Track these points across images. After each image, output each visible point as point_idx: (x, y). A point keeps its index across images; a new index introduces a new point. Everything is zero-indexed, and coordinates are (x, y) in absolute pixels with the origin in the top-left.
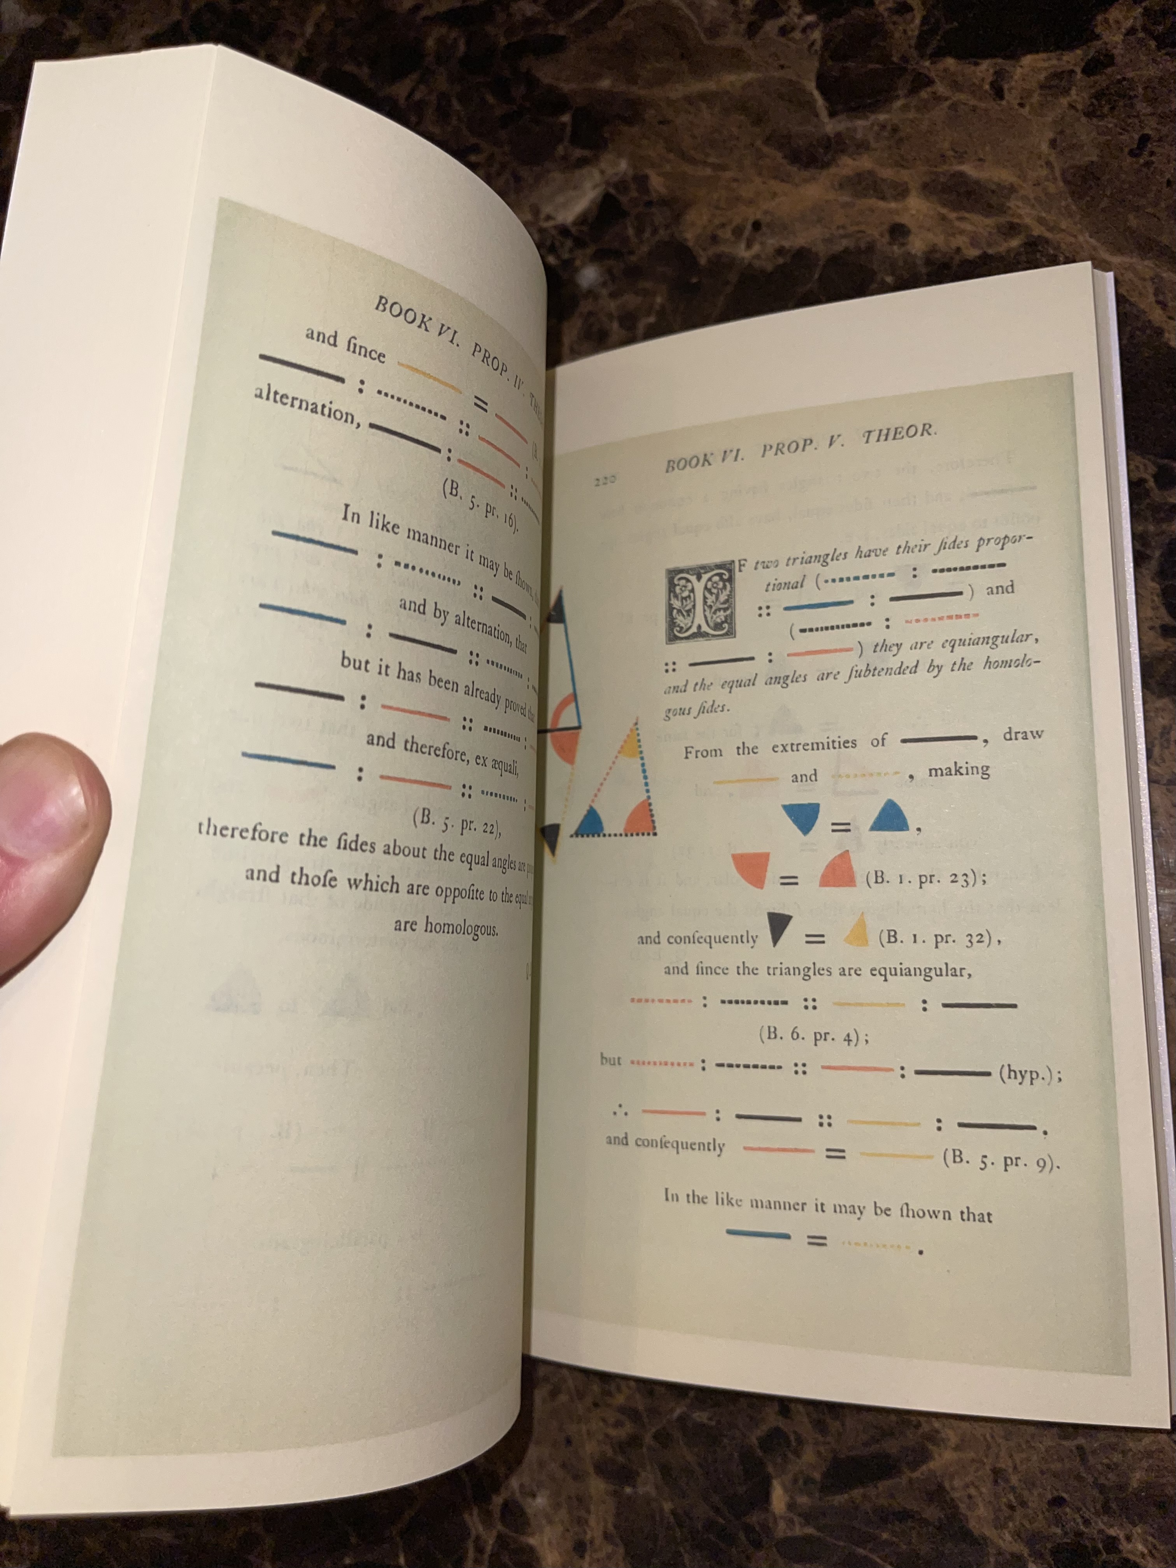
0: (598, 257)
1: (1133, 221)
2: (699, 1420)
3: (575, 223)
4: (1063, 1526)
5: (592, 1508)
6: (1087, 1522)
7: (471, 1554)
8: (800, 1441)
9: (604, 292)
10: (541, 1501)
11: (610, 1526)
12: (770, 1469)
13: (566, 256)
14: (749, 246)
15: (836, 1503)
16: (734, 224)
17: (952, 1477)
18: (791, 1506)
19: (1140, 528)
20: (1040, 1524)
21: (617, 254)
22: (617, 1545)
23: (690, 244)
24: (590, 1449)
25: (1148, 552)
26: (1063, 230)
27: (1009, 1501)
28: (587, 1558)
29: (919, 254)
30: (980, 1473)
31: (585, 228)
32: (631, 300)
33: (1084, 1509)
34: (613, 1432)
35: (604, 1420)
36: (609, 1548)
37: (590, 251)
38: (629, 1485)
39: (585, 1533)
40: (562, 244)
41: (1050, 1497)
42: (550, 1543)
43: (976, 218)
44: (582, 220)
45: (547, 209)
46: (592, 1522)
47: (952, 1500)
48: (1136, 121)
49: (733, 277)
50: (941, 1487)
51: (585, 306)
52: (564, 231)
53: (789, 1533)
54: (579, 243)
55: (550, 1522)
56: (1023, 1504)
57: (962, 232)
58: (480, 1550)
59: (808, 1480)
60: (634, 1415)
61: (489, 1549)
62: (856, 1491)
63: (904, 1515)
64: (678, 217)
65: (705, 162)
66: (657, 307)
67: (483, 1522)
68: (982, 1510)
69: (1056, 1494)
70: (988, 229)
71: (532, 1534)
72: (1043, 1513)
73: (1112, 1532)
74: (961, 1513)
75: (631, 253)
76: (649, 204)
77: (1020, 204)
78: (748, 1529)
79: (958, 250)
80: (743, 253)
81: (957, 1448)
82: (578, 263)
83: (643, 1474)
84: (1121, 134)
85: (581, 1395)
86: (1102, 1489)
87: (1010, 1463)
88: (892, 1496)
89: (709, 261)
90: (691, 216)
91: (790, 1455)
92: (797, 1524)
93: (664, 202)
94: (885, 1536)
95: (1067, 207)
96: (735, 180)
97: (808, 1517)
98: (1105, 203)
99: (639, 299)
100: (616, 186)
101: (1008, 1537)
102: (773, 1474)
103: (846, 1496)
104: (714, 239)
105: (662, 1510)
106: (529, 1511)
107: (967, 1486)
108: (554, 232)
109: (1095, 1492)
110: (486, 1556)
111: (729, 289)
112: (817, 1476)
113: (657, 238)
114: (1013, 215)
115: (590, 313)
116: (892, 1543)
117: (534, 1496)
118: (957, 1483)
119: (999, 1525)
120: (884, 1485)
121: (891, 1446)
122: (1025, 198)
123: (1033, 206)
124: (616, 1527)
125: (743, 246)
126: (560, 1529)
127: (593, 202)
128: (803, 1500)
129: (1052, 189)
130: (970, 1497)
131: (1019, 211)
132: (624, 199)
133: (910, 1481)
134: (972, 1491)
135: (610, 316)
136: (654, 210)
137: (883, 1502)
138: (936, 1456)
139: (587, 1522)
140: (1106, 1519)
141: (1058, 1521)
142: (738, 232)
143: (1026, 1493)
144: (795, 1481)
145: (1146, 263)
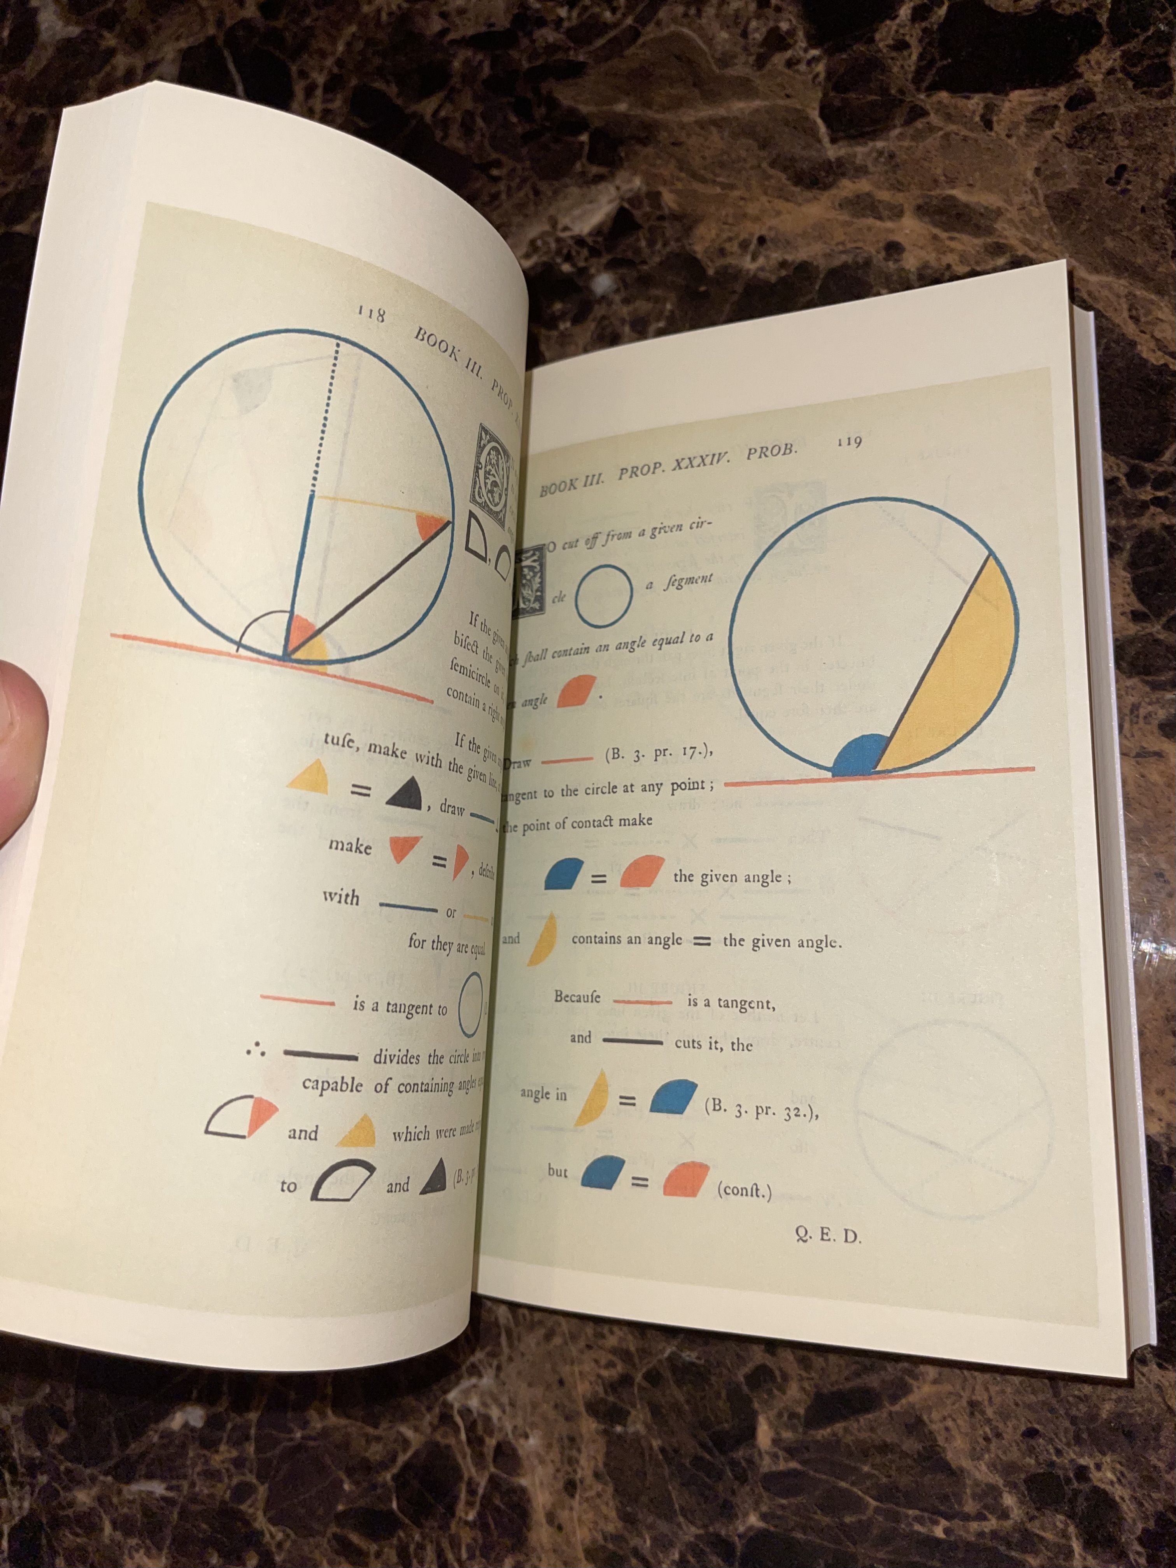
0: (612, 266)
1: (1110, 243)
2: (687, 1358)
3: (590, 234)
4: (1037, 1457)
5: (583, 1449)
6: (1059, 1452)
7: (463, 1496)
8: (785, 1377)
9: (617, 298)
10: (533, 1442)
11: (601, 1465)
12: (756, 1405)
13: (582, 264)
14: (754, 258)
15: (819, 1437)
16: (741, 238)
17: (929, 1409)
18: (776, 1442)
19: (1113, 522)
20: (1014, 1454)
21: (629, 263)
22: (606, 1484)
23: (699, 256)
24: (583, 1389)
25: (1121, 544)
26: (1045, 251)
27: (985, 1433)
28: (577, 1497)
29: (913, 270)
30: (957, 1405)
31: (600, 239)
32: (643, 306)
33: (1056, 1440)
34: (605, 1373)
35: (596, 1361)
36: (599, 1487)
37: (604, 260)
38: (619, 1424)
39: (575, 1471)
40: (578, 253)
41: (1023, 1428)
42: (542, 1484)
43: (965, 237)
44: (598, 231)
45: (564, 221)
46: (583, 1462)
47: (931, 1433)
48: (1114, 152)
49: (739, 287)
50: (920, 1421)
51: (599, 311)
52: (580, 241)
53: (774, 1469)
54: (595, 252)
55: (542, 1462)
56: (998, 1435)
57: (952, 251)
58: (472, 1492)
59: (793, 1415)
60: (625, 1355)
61: (481, 1491)
62: (838, 1425)
63: (884, 1448)
64: (688, 230)
65: (715, 181)
66: (667, 313)
67: (476, 1465)
68: (959, 1442)
69: (1029, 1425)
70: (978, 249)
71: (523, 1476)
72: (1018, 1445)
73: (1082, 1462)
74: (939, 1446)
75: (644, 262)
76: (661, 218)
77: (1006, 226)
78: (733, 1463)
79: (949, 266)
80: (749, 265)
81: (935, 1382)
82: (593, 271)
83: (633, 1413)
84: (1099, 164)
85: (574, 1337)
86: (1074, 1420)
87: (986, 1397)
88: (872, 1430)
89: (717, 273)
90: (701, 230)
91: (775, 1391)
92: (781, 1458)
93: (676, 217)
94: (866, 1469)
95: (1050, 230)
96: (742, 199)
97: (791, 1451)
98: (1084, 227)
99: (650, 305)
100: (630, 201)
101: (984, 1468)
102: (760, 1410)
103: (829, 1430)
104: (722, 252)
105: (651, 1448)
106: (521, 1452)
107: (945, 1418)
108: (570, 242)
109: (1067, 1423)
110: (478, 1499)
111: (735, 297)
112: (801, 1411)
113: (668, 249)
114: (1000, 236)
115: (604, 318)
116: (873, 1476)
117: (526, 1437)
118: (935, 1416)
119: (975, 1456)
120: (865, 1419)
121: (873, 1381)
122: (1011, 221)
123: (1017, 228)
124: (606, 1465)
125: (748, 258)
126: (551, 1469)
127: (608, 215)
128: (787, 1435)
129: (1036, 213)
130: (947, 1429)
131: (1006, 233)
132: (637, 214)
133: (890, 1414)
134: (949, 1423)
135: (623, 321)
136: (666, 224)
137: (864, 1435)
138: (915, 1389)
139: (577, 1462)
140: (1077, 1449)
141: (1031, 1451)
142: (744, 245)
143: (1001, 1426)
144: (780, 1415)
145: (1122, 282)
